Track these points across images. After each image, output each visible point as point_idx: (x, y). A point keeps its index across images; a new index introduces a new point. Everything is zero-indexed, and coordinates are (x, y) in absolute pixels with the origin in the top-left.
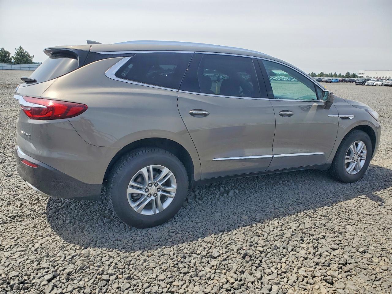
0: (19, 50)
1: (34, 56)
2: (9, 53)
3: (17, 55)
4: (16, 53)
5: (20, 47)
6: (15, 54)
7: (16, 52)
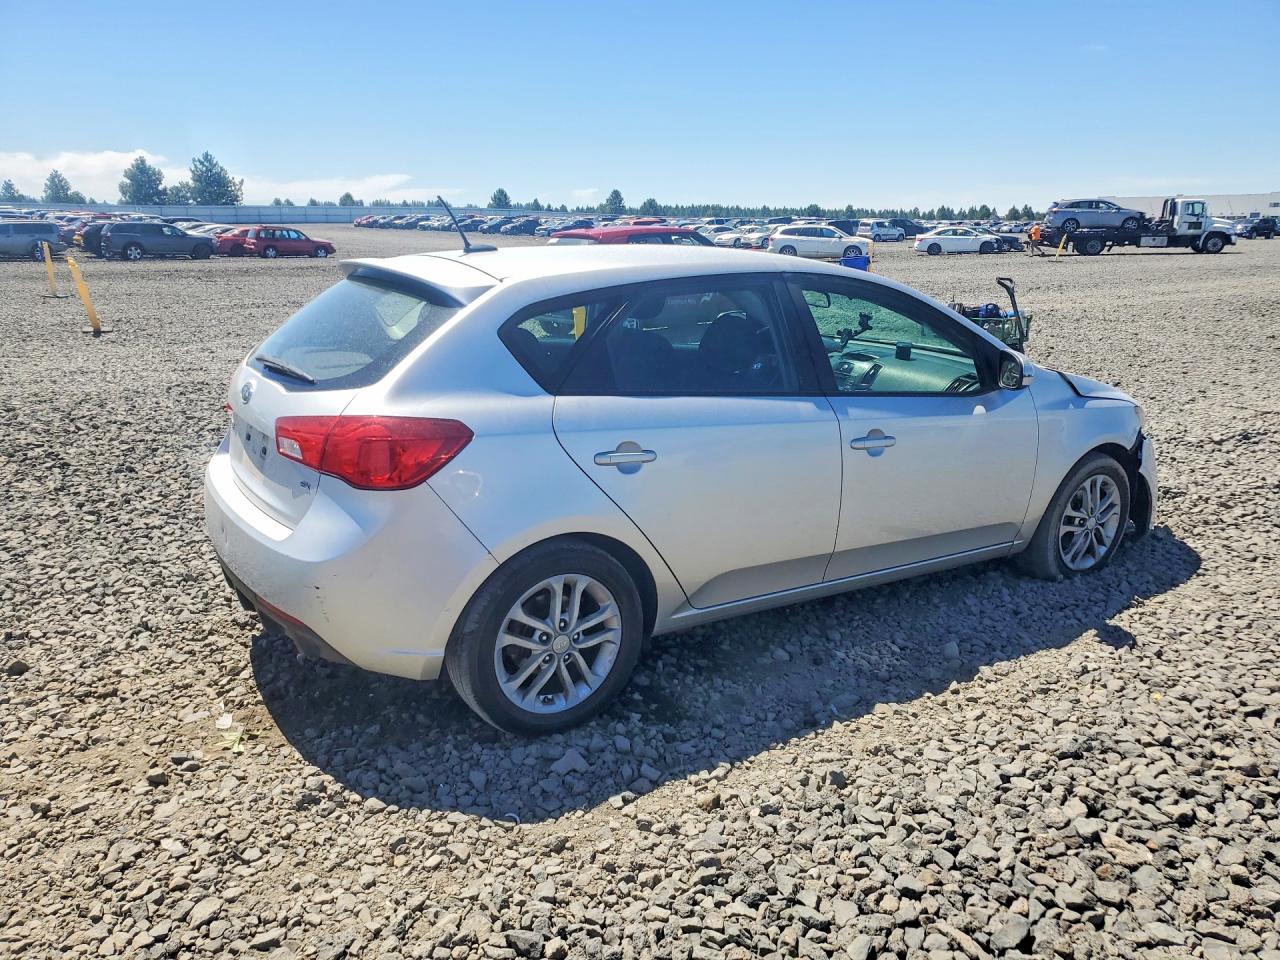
0: (201, 163)
1: (242, 182)
2: (160, 173)
3: (197, 178)
4: (193, 172)
5: (207, 154)
6: (190, 175)
7: (193, 169)
